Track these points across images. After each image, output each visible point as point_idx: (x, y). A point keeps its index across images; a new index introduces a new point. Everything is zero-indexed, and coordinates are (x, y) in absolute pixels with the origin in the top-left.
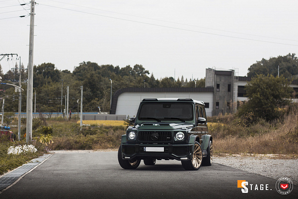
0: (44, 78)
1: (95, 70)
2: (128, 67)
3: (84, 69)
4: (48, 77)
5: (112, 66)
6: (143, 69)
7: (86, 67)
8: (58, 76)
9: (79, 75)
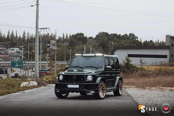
0: (78, 41)
1: (107, 37)
2: (126, 35)
3: (101, 36)
4: (80, 41)
5: (116, 34)
6: (135, 36)
7: (102, 35)
8: (86, 40)
9: (98, 40)
